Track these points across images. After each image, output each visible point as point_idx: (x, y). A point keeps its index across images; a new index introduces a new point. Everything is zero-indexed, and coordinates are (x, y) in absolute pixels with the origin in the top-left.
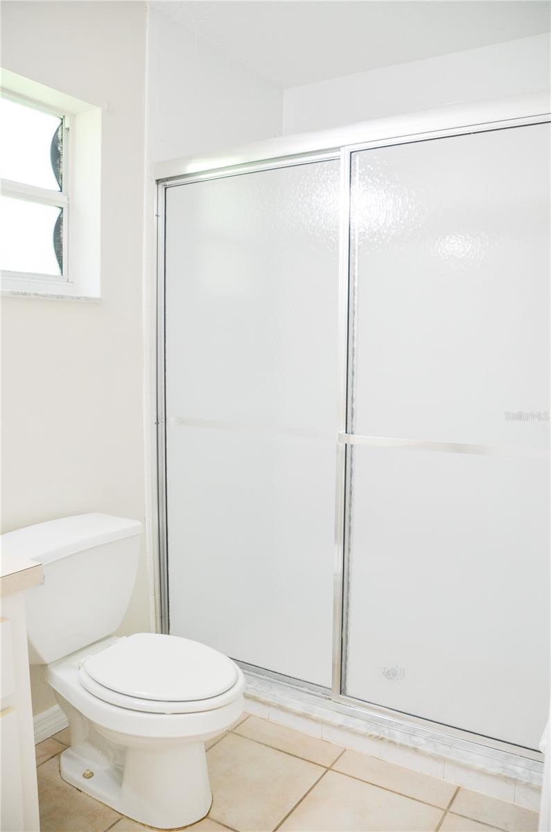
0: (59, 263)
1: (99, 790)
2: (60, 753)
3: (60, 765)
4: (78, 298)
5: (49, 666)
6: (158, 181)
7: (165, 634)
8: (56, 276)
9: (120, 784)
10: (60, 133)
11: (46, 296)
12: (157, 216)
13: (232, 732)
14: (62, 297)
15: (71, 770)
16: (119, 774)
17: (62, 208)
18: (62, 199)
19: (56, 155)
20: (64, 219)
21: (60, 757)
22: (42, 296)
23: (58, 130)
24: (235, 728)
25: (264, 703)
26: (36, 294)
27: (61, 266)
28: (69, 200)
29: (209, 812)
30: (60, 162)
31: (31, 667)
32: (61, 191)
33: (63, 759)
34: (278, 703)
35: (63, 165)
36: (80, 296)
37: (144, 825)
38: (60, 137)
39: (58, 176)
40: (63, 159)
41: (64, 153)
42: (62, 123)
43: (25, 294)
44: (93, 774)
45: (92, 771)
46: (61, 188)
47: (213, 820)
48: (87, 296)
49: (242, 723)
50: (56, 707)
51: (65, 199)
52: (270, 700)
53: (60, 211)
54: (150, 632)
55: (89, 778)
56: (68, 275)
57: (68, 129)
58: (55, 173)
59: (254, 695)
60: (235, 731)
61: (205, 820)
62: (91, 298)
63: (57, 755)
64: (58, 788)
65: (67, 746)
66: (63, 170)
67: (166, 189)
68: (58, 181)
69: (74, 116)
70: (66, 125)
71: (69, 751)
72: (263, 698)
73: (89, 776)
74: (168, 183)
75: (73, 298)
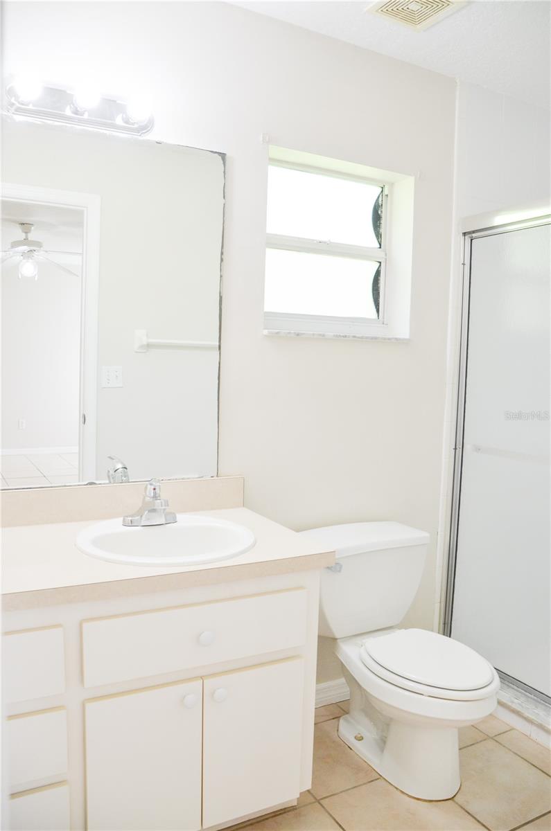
0: (376, 307)
1: (365, 751)
2: (340, 717)
3: (338, 725)
4: (389, 339)
5: (338, 641)
6: (464, 234)
7: (447, 636)
8: (374, 319)
9: (382, 750)
10: (380, 199)
11: (362, 338)
12: (464, 264)
13: (492, 738)
14: (376, 338)
15: (346, 730)
16: (382, 743)
17: (380, 263)
18: (380, 255)
19: (377, 218)
20: (382, 272)
21: (339, 721)
22: (359, 338)
23: (379, 196)
24: (496, 736)
25: (527, 719)
26: (354, 337)
27: (378, 311)
28: (386, 254)
29: (455, 796)
30: (380, 223)
31: (319, 637)
32: (380, 248)
33: (341, 721)
34: (540, 722)
35: (383, 226)
36: (391, 337)
37: (397, 788)
38: (380, 202)
39: (378, 235)
40: (383, 221)
41: (383, 216)
42: (382, 191)
43: (346, 336)
44: (363, 739)
45: (362, 735)
46: (380, 245)
47: (457, 803)
48: (398, 337)
49: (504, 733)
50: (343, 680)
51: (383, 254)
52: (533, 717)
53: (378, 264)
54: (432, 631)
55: (359, 740)
56: (384, 318)
57: (387, 195)
58: (375, 233)
59: (519, 709)
60: (495, 738)
61: (450, 801)
62: (400, 339)
63: (338, 718)
64: (334, 742)
65: (346, 712)
66: (382, 231)
67: (471, 240)
68: (378, 239)
69: (392, 185)
70: (386, 192)
71: (347, 715)
72: (526, 714)
73: (360, 739)
74: (474, 235)
75: (385, 339)
